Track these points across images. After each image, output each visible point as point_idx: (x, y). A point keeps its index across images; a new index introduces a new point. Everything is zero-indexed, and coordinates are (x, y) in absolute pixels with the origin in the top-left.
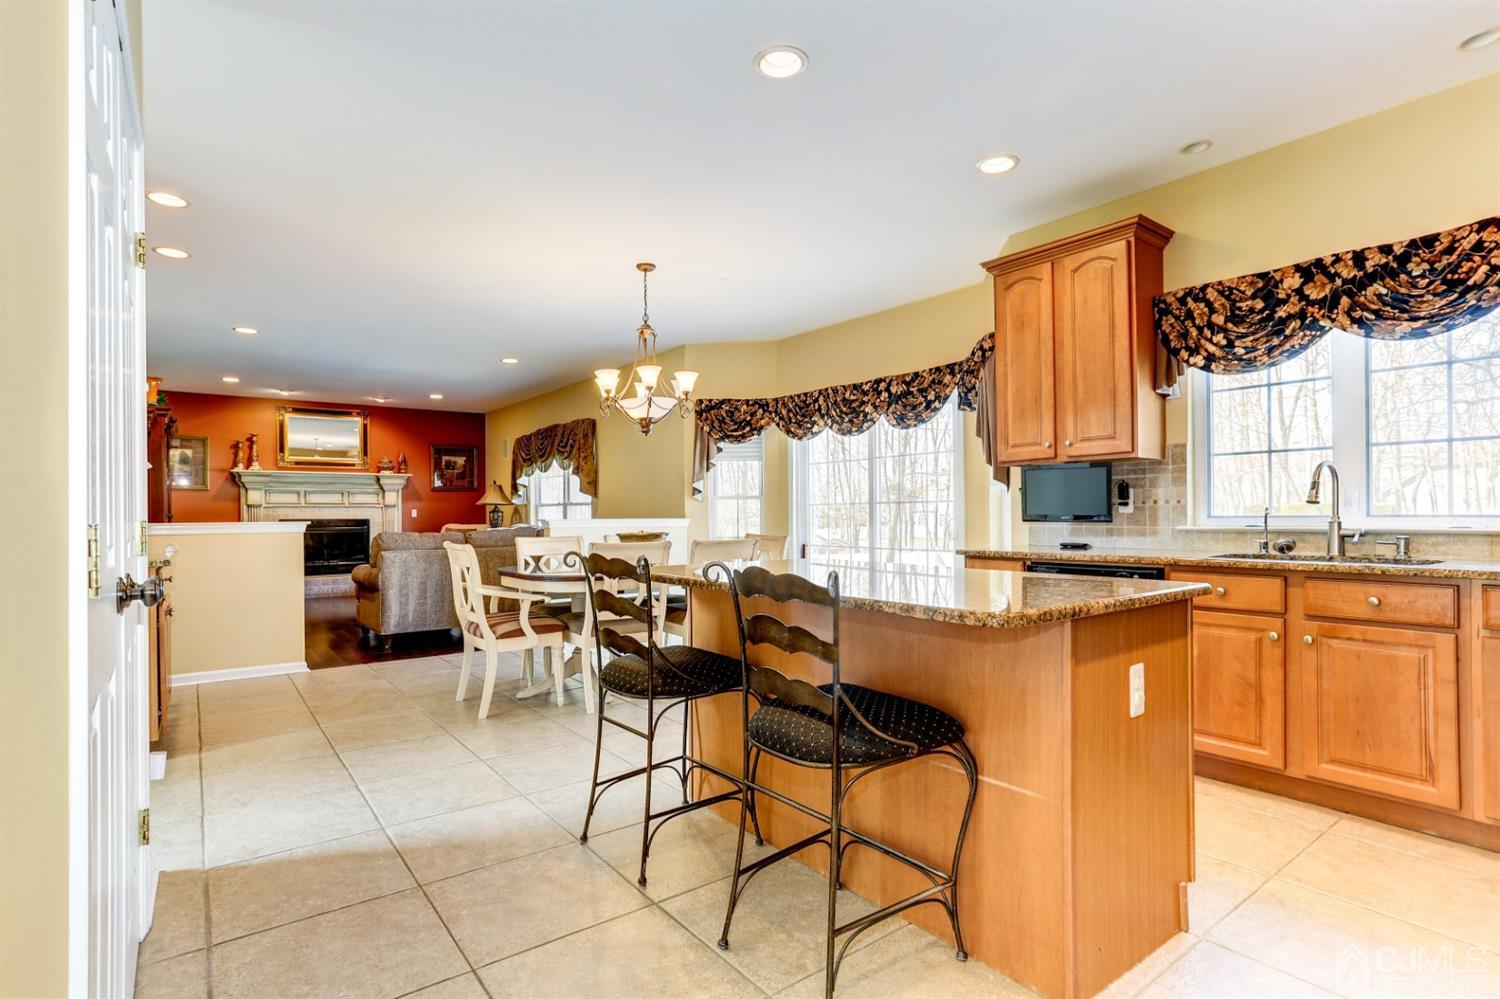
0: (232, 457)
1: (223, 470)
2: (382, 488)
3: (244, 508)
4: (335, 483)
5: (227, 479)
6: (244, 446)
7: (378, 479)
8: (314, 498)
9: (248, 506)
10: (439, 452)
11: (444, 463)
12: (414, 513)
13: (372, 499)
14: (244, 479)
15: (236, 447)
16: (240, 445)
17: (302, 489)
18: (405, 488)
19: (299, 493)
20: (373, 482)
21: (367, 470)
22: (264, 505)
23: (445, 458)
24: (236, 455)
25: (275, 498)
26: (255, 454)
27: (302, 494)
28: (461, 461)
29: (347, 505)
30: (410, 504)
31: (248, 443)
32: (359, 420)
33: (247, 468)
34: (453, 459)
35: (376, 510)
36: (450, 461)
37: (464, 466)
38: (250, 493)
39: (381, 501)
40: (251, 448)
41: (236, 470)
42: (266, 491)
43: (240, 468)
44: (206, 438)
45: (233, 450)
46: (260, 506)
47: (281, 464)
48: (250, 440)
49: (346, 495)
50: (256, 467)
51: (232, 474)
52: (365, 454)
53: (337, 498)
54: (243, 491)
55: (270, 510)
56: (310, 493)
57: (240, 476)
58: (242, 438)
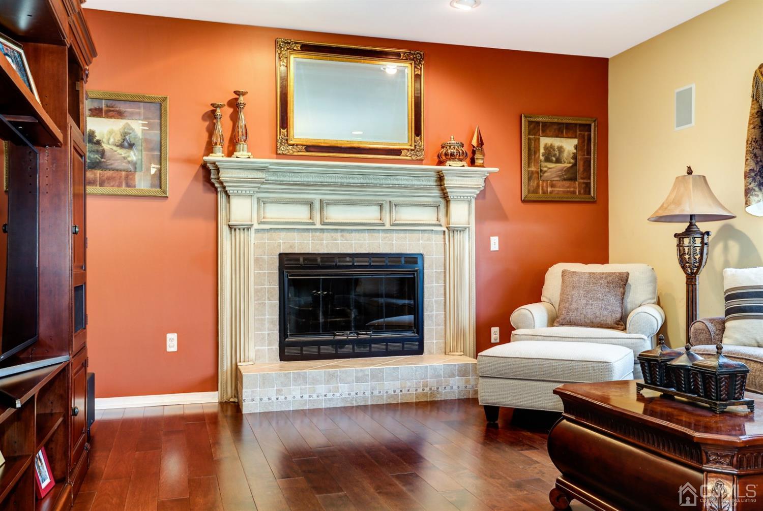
0: (205, 135)
1: (189, 161)
2: (445, 197)
3: (224, 231)
4: (367, 186)
5: (196, 178)
6: (225, 113)
7: (440, 178)
8: (336, 214)
9: (230, 227)
10: (538, 128)
11: (542, 151)
12: (495, 244)
13: (427, 216)
14: (224, 175)
15: (212, 116)
16: (219, 111)
17: (316, 197)
18: (482, 195)
19: (311, 204)
20: (432, 183)
21: (420, 161)
22: (256, 226)
23: (545, 141)
24: (211, 131)
25: (275, 213)
26: (241, 131)
27: (317, 205)
28: (569, 145)
29: (388, 227)
30: (489, 226)
31: (231, 110)
32: (407, 68)
33: (230, 154)
34: (557, 142)
35: (433, 236)
36: (552, 146)
37: (575, 157)
38: (234, 201)
39: (443, 220)
40: (235, 118)
41: (211, 158)
42: (258, 199)
43: (218, 156)
44: (165, 99)
45: (207, 123)
46: (248, 228)
47: (283, 149)
48: (235, 105)
49: (387, 207)
50: (243, 154)
51: (204, 166)
52: (418, 132)
53: (370, 214)
54: (221, 198)
55: (266, 235)
56: (329, 203)
57: (218, 170)
58: (223, 98)
